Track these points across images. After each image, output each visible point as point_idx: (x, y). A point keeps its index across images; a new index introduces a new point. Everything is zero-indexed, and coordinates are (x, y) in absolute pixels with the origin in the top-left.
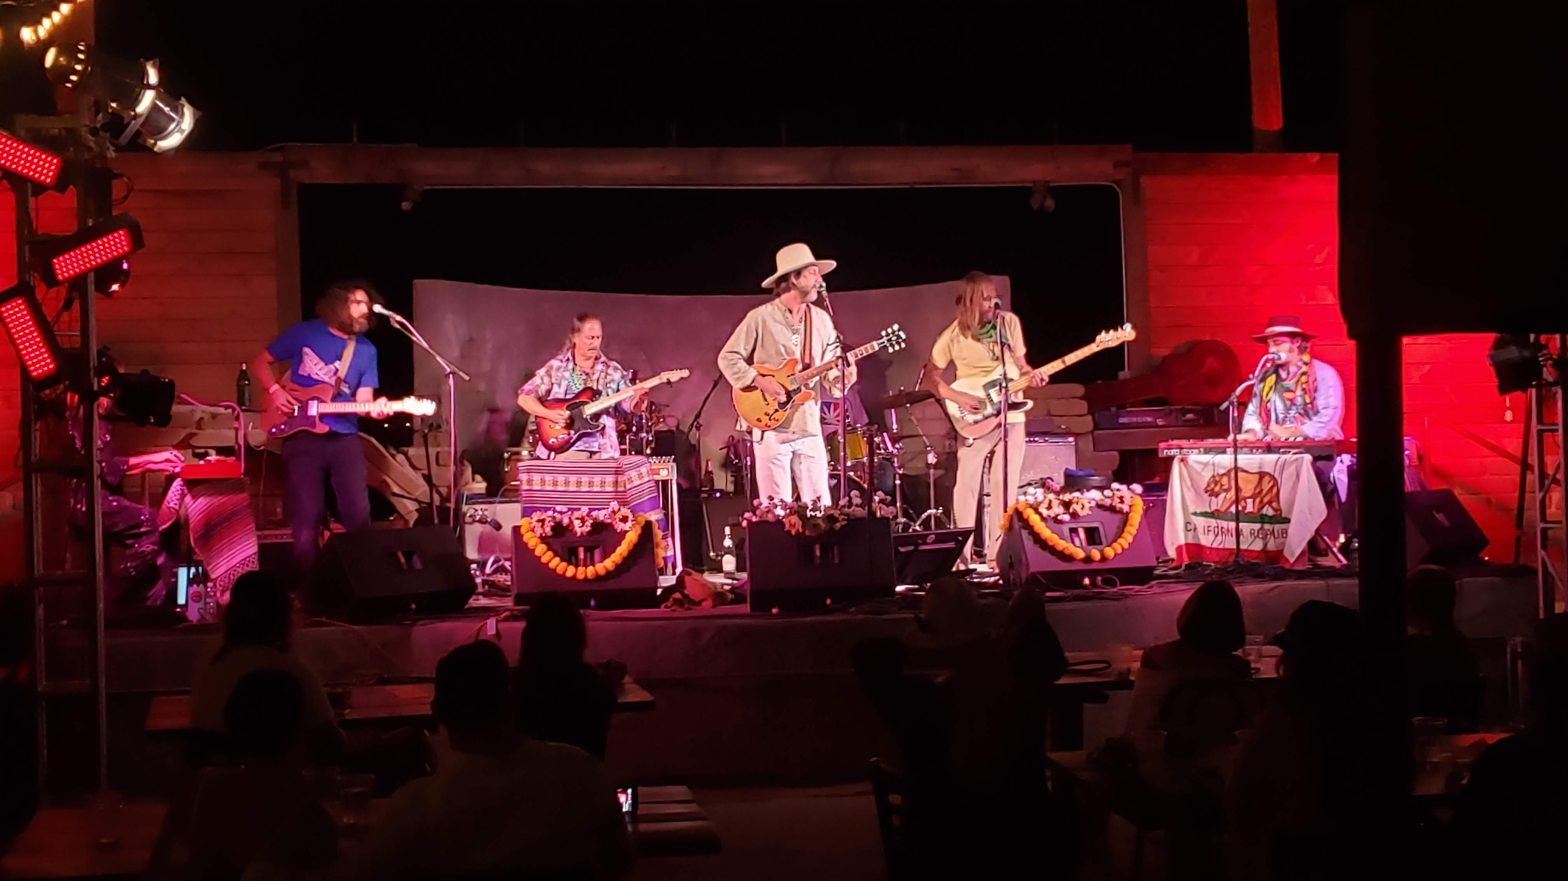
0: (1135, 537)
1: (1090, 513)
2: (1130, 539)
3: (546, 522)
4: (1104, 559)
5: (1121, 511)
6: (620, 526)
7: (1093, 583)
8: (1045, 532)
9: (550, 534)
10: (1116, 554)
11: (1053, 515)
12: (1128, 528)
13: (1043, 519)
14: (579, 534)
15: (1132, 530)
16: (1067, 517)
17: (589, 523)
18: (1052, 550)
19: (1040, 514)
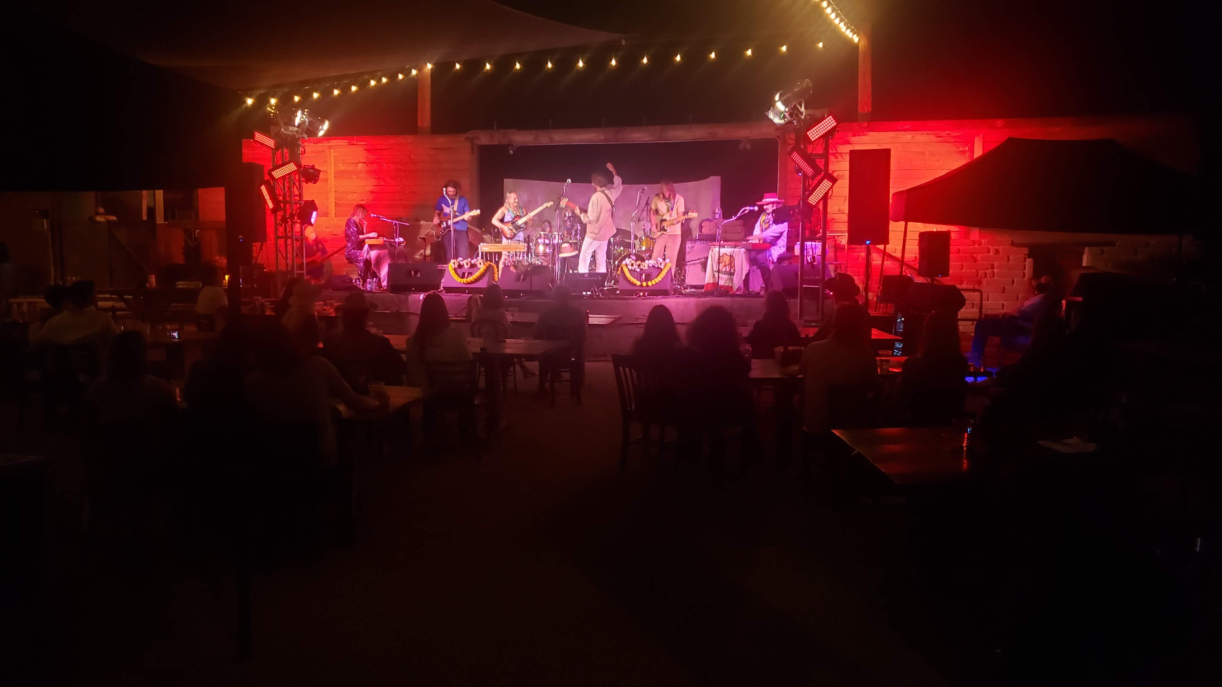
0: (662, 279)
1: (648, 268)
2: (660, 280)
3: (455, 263)
4: (647, 286)
5: (661, 268)
6: (479, 266)
7: (644, 295)
8: (628, 275)
9: (457, 267)
10: (653, 285)
11: (633, 269)
12: (660, 275)
13: (629, 270)
14: (466, 268)
15: (662, 276)
16: (638, 270)
17: (469, 264)
18: (629, 281)
19: (628, 268)
